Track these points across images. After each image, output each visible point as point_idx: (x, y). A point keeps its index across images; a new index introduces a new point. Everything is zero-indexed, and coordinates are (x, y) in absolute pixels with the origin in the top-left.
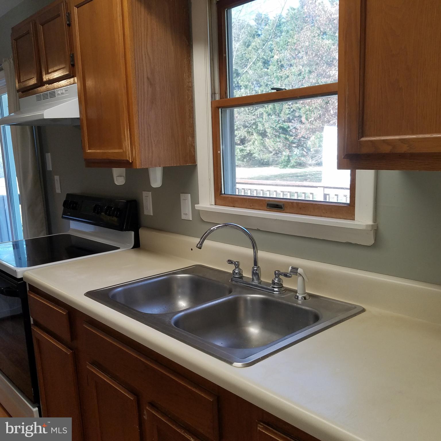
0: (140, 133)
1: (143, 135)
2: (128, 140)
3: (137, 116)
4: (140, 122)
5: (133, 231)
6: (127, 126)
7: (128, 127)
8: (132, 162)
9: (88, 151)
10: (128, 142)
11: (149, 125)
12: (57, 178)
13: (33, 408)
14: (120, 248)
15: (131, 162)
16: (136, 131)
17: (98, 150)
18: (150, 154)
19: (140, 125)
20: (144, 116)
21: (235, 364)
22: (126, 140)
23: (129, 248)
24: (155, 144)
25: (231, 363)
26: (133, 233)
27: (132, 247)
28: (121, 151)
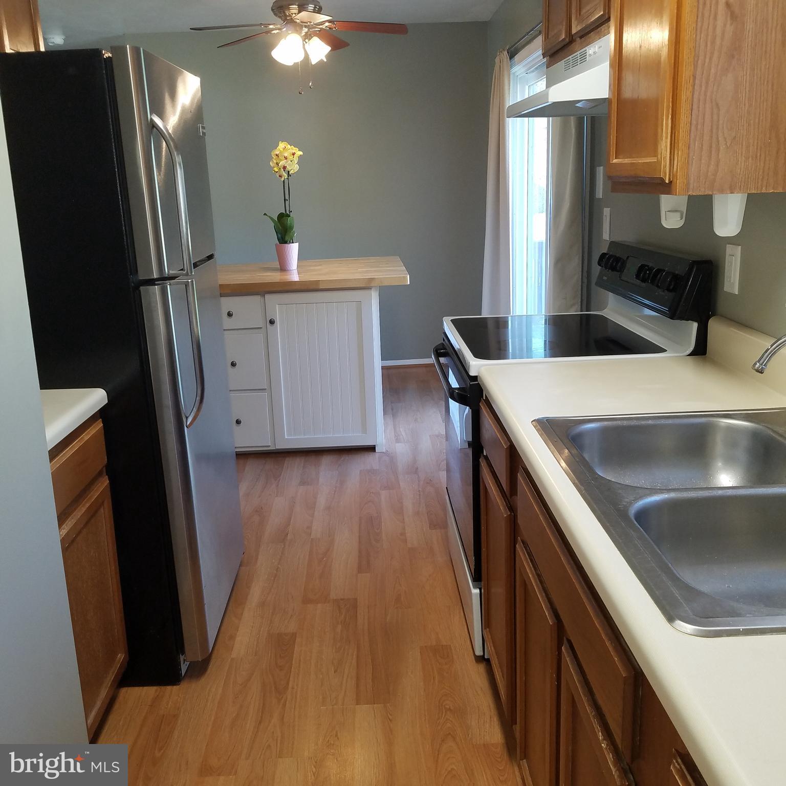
0: (694, 122)
1: (699, 127)
2: (667, 138)
3: (691, 88)
4: (695, 100)
5: (696, 321)
6: (668, 110)
7: (670, 110)
8: (671, 182)
9: (615, 161)
10: (666, 142)
11: (717, 105)
12: (607, 211)
13: (474, 588)
14: (667, 351)
15: (667, 182)
16: (683, 119)
17: (626, 160)
18: (712, 167)
19: (695, 107)
20: (707, 87)
21: (679, 623)
22: (664, 138)
23: (681, 355)
24: (726, 144)
25: (670, 619)
26: (695, 325)
27: (689, 352)
28: (654, 160)
